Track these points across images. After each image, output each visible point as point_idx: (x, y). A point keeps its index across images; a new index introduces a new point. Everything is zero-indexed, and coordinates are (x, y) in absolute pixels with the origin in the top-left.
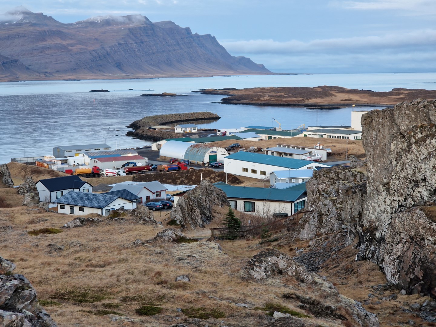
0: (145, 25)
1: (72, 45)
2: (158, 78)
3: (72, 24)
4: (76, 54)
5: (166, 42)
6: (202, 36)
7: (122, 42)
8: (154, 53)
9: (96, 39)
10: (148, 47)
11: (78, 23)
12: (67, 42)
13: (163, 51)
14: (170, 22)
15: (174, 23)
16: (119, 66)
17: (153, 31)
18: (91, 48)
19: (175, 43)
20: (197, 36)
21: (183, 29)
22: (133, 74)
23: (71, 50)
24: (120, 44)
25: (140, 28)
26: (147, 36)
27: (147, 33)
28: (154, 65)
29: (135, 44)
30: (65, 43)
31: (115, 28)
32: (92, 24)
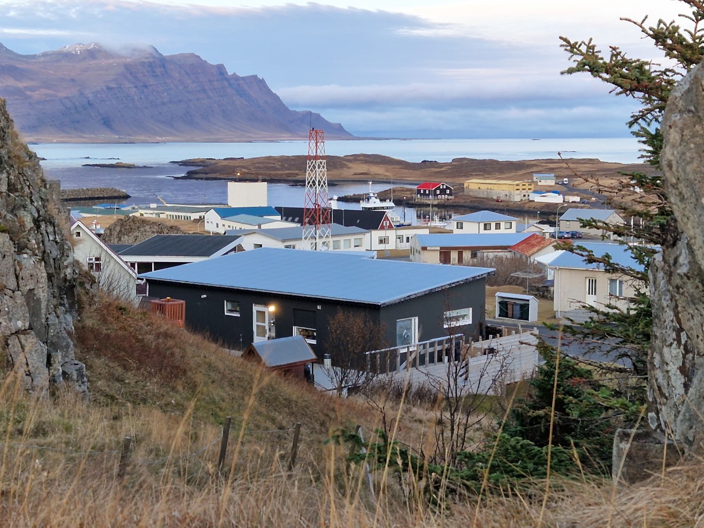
0: (151, 60)
1: (32, 89)
2: (164, 142)
3: (34, 57)
4: (38, 103)
5: (185, 87)
6: (243, 78)
7: (113, 85)
8: (164, 104)
9: (73, 80)
10: (154, 94)
11: (45, 55)
12: (25, 85)
13: (180, 101)
14: (193, 55)
15: (199, 57)
16: (107, 123)
17: (163, 69)
18: (63, 94)
19: (198, 89)
20: (235, 77)
21: (213, 66)
22: (130, 135)
23: (30, 97)
24: (109, 88)
25: (143, 64)
26: (153, 76)
27: (154, 72)
28: (164, 122)
29: (135, 89)
30: (21, 85)
31: (104, 62)
32: (67, 56)
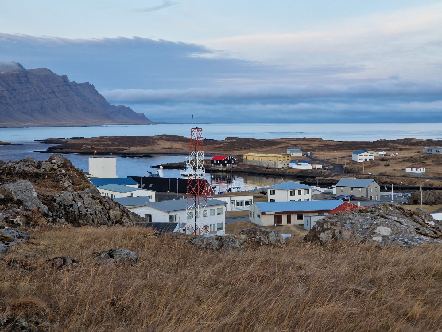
0: (18, 72)
2: (27, 126)
5: (41, 90)
6: (80, 85)
8: (27, 101)
10: (20, 95)
13: (37, 99)
14: (46, 70)
15: (50, 71)
17: (26, 79)
19: (50, 91)
20: (74, 84)
21: (59, 76)
22: (3, 122)
25: (12, 75)
26: (19, 83)
27: (20, 80)
28: (26, 114)
29: (7, 92)
